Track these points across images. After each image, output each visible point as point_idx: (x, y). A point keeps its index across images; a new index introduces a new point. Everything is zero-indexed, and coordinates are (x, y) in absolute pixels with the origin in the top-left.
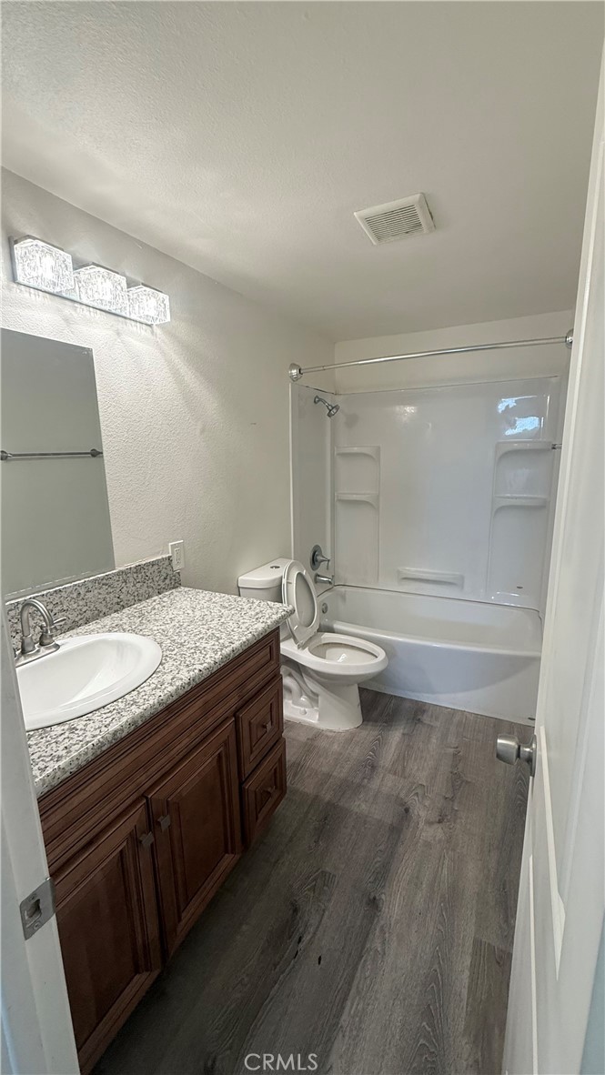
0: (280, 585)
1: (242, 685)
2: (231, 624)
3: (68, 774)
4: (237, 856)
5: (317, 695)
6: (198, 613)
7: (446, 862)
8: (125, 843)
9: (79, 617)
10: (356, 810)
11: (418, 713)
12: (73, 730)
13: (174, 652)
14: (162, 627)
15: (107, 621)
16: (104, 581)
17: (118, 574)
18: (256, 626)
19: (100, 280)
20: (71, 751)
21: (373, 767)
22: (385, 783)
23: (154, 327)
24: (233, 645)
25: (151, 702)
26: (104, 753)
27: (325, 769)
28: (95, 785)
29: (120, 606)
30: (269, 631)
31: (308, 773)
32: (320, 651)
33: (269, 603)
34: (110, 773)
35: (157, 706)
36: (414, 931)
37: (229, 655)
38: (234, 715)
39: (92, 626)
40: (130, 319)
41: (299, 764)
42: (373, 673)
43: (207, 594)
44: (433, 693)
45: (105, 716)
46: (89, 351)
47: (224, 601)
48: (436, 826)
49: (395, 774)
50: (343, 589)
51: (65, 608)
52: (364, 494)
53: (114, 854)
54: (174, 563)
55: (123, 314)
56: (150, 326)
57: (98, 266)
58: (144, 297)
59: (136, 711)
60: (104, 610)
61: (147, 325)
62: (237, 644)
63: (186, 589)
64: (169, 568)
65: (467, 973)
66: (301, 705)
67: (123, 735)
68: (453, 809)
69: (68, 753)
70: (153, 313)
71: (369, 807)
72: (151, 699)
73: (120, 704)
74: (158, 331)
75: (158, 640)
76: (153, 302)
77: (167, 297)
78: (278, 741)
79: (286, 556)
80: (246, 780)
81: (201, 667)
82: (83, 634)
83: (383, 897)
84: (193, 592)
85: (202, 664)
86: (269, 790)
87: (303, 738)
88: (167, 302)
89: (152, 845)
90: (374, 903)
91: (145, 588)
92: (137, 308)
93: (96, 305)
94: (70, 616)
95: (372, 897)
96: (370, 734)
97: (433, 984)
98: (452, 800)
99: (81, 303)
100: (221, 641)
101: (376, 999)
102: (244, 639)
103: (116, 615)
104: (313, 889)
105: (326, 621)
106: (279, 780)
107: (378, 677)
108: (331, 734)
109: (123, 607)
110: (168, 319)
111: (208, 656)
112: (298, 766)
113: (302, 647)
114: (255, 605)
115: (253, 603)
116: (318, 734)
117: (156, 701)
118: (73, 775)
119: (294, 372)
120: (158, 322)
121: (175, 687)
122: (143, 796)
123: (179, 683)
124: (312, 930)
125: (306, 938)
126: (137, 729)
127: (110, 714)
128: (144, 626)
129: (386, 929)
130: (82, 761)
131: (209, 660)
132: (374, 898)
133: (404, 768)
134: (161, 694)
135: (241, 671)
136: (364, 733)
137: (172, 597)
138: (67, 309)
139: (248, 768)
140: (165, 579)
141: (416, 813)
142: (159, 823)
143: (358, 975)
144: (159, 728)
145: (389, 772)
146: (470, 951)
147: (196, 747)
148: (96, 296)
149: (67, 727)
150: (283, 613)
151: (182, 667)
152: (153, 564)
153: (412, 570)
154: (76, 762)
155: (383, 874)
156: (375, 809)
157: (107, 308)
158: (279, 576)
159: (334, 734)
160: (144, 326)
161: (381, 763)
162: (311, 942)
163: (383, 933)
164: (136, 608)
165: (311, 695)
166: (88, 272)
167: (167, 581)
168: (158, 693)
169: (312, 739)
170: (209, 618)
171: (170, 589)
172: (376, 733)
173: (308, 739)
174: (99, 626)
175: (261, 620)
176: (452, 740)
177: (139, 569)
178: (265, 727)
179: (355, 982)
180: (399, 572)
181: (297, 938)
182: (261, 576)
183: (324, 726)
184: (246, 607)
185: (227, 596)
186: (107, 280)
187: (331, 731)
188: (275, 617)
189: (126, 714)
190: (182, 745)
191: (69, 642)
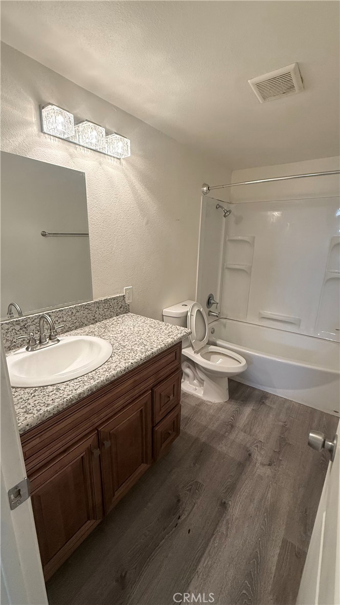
0: (186, 316)
1: (157, 372)
2: (153, 337)
3: (52, 415)
4: (149, 466)
5: (203, 381)
6: (136, 329)
7: (271, 490)
8: (84, 453)
9: (72, 325)
10: (220, 449)
11: (263, 398)
12: (58, 389)
13: (119, 351)
14: (115, 335)
15: (87, 329)
16: (87, 307)
17: (94, 303)
18: (168, 340)
19: (90, 130)
20: (55, 402)
21: (232, 426)
22: (239, 436)
23: (122, 160)
24: (152, 350)
25: (102, 379)
26: (73, 405)
27: (204, 423)
28: (69, 421)
29: (95, 321)
30: (175, 343)
31: (194, 424)
32: (208, 355)
33: (177, 326)
34: (77, 415)
35: (105, 381)
36: (246, 527)
37: (150, 356)
38: (152, 389)
39: (79, 331)
40: (108, 155)
41: (189, 418)
42: (237, 373)
43: (143, 319)
44: (274, 387)
45: (76, 384)
46: (83, 174)
47: (151, 323)
48: (267, 467)
49: (245, 432)
50: (225, 321)
51: (65, 320)
52: (243, 265)
53: (78, 458)
54: (126, 299)
55: (104, 152)
56: (119, 159)
57: (89, 121)
58: (115, 141)
59: (93, 383)
60: (86, 322)
61: (117, 158)
62: (155, 349)
63: (132, 314)
64: (123, 302)
65: (276, 558)
66: (194, 385)
67: (84, 396)
68: (278, 459)
69: (53, 403)
70: (120, 151)
71: (227, 449)
72: (103, 377)
73: (85, 378)
74: (123, 162)
75: (112, 343)
76: (121, 144)
77: (129, 141)
78: (177, 405)
79: (192, 299)
80: (156, 425)
81: (133, 361)
82: (73, 335)
83: (230, 503)
84: (136, 316)
85: (133, 359)
86: (170, 432)
87: (193, 404)
88: (129, 144)
89: (100, 455)
90: (224, 505)
91: (109, 312)
92: (111, 148)
93: (88, 146)
94: (67, 325)
95: (223, 501)
96: (233, 407)
97: (254, 560)
98: (279, 453)
99: (79, 145)
100: (146, 347)
101: (219, 560)
102: (159, 347)
103: (92, 326)
104: (190, 490)
105: (213, 339)
106: (175, 427)
107: (241, 375)
108: (209, 404)
109: (97, 322)
110: (129, 155)
111: (137, 355)
112: (188, 419)
113: (196, 352)
114: (169, 327)
115: (168, 326)
116: (202, 403)
117: (105, 378)
118: (55, 415)
119: (205, 189)
120: (123, 157)
121: (116, 372)
122: (96, 429)
123: (119, 369)
124: (186, 513)
125: (183, 517)
126: (93, 393)
127: (79, 383)
128: (106, 334)
129: (230, 522)
130: (60, 408)
131: (137, 358)
132: (225, 503)
133: (251, 430)
134: (108, 375)
135: (156, 365)
136: (229, 406)
137: (123, 318)
138: (72, 148)
139: (157, 419)
140: (121, 307)
141: (255, 457)
142: (104, 444)
143: (210, 544)
144: (106, 394)
145: (242, 431)
146: (280, 545)
147: (127, 406)
148: (87, 141)
149: (55, 387)
150: (184, 334)
151: (122, 360)
152: (114, 299)
153: (268, 313)
154: (57, 409)
155: (232, 489)
156: (231, 451)
157: (94, 148)
158: (186, 310)
159: (211, 404)
160: (116, 159)
161: (237, 425)
162: (185, 520)
163: (227, 523)
164: (103, 323)
165: (200, 380)
166: (84, 125)
167: (122, 309)
168: (107, 374)
169: (198, 405)
170: (142, 332)
171: (123, 314)
172: (236, 406)
173: (196, 405)
174: (82, 331)
175: (171, 337)
176: (282, 417)
177: (106, 301)
178: (169, 397)
179: (209, 548)
180: (260, 313)
181: (177, 516)
182: (175, 310)
183: (205, 398)
184: (164, 328)
185: (154, 320)
186: (94, 130)
187: (210, 402)
188: (179, 336)
189: (87, 384)
190: (120, 403)
191: (65, 339)
